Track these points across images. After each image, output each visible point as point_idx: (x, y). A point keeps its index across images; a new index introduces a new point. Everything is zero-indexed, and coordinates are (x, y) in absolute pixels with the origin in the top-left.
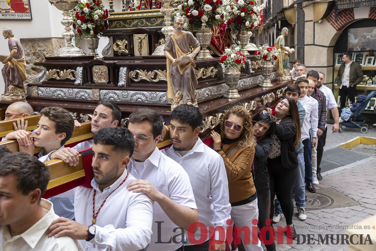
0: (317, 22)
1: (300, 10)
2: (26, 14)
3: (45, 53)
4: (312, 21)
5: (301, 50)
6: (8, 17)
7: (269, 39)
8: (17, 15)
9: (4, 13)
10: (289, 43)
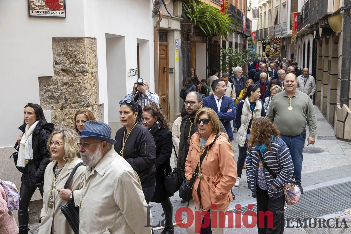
1: (347, 17)
2: (60, 12)
3: (76, 53)
6: (42, 14)
8: (50, 12)
9: (38, 10)
10: (330, 54)
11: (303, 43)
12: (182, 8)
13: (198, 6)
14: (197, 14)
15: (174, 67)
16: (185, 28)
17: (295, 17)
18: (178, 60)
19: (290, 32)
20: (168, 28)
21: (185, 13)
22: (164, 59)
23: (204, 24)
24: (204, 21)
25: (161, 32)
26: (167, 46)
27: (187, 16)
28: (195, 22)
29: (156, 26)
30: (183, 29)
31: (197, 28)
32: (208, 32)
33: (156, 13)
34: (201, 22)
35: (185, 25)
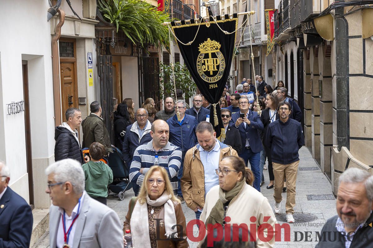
0: (369, 39)
1: (341, 19)
4: (359, 37)
5: (344, 83)
7: (284, 61)
10: (321, 71)
11: (285, 54)
12: (96, 5)
13: (121, 2)
14: (119, 14)
15: (87, 96)
16: (102, 36)
17: (271, 16)
18: (93, 85)
19: (264, 37)
20: (75, 36)
21: (101, 13)
22: (70, 83)
23: (132, 28)
24: (131, 24)
25: (64, 42)
26: (74, 63)
27: (104, 17)
28: (118, 26)
29: (55, 34)
30: (99, 37)
31: (121, 34)
32: (138, 41)
33: (54, 13)
34: (126, 26)
35: (102, 31)
